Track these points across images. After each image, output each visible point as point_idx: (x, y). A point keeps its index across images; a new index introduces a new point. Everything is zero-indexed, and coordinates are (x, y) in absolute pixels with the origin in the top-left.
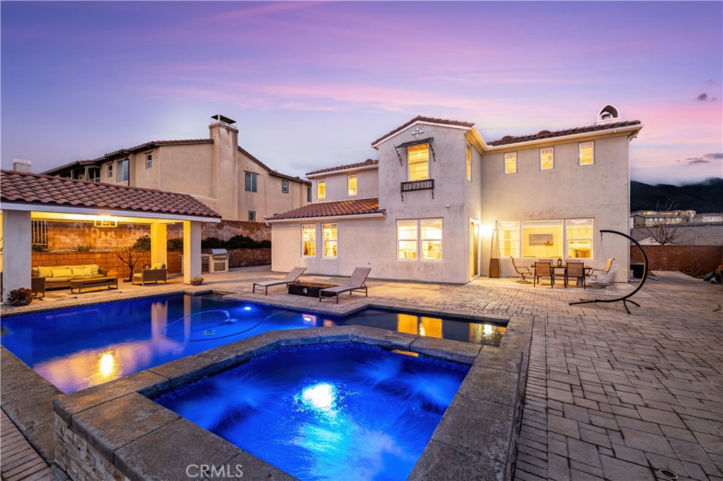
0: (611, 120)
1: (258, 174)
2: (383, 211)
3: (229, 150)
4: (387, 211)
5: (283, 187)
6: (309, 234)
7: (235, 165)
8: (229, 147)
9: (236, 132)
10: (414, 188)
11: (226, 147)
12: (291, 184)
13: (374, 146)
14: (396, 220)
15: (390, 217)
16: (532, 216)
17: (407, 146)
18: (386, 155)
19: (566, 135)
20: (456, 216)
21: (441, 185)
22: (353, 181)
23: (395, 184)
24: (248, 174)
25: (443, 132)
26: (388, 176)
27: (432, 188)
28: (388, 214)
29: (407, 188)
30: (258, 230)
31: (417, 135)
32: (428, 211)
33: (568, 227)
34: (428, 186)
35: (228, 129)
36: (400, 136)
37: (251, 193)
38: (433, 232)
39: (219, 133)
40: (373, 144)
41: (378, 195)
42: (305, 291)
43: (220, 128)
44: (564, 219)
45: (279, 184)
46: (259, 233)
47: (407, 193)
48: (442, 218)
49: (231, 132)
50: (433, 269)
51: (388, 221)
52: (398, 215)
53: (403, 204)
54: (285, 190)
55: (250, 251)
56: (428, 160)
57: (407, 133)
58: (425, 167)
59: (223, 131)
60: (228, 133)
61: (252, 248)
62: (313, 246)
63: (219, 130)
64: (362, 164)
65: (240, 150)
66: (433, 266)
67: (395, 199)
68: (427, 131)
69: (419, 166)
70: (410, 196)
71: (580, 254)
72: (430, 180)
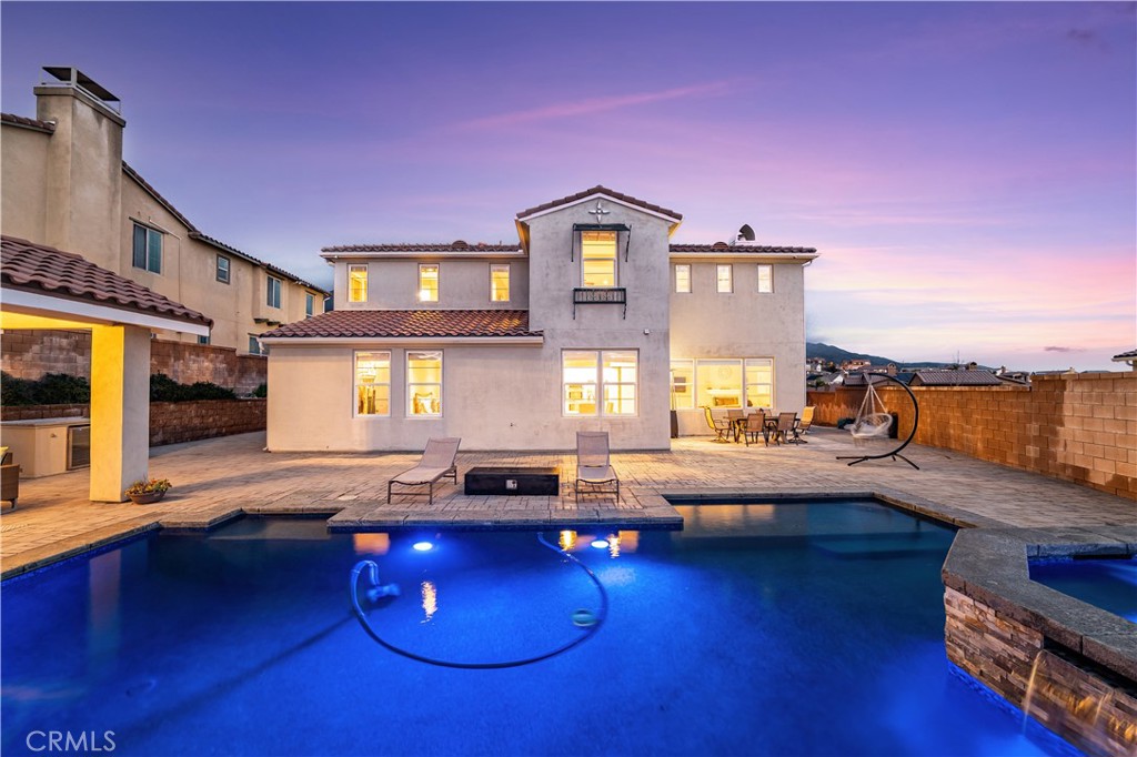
0: (744, 242)
1: (163, 233)
2: (540, 334)
3: (102, 164)
4: (546, 333)
5: (218, 270)
6: (372, 369)
7: (114, 202)
8: (100, 155)
9: (118, 124)
10: (597, 299)
11: (92, 152)
12: (234, 265)
13: (521, 220)
14: (562, 349)
15: (551, 345)
16: (709, 352)
17: (580, 229)
18: (544, 238)
19: (703, 251)
20: (658, 348)
21: (636, 299)
22: (430, 275)
23: (560, 290)
24: (140, 228)
25: (639, 220)
26: (547, 275)
27: (624, 302)
28: (548, 339)
29: (583, 298)
30: (177, 359)
31: (599, 216)
32: (616, 338)
33: (747, 368)
34: (616, 298)
35: (100, 113)
36: (568, 211)
37: (147, 273)
38: (622, 371)
39: (74, 114)
40: (520, 216)
41: (528, 306)
42: (510, 484)
43: (77, 102)
44: (743, 358)
45: (210, 261)
46: (180, 366)
47: (581, 306)
48: (638, 349)
49: (105, 121)
50: (624, 428)
51: (546, 351)
52: (566, 342)
53: (574, 325)
54: (222, 276)
55: (172, 406)
56: (615, 257)
57: (580, 209)
58: (610, 267)
59: (85, 112)
60: (99, 121)
61: (176, 401)
62: (383, 394)
63: (73, 104)
64: (445, 248)
65: (129, 173)
66: (624, 424)
67: (559, 315)
68: (615, 214)
69: (599, 265)
70: (587, 312)
71: (719, 402)
72: (619, 290)
